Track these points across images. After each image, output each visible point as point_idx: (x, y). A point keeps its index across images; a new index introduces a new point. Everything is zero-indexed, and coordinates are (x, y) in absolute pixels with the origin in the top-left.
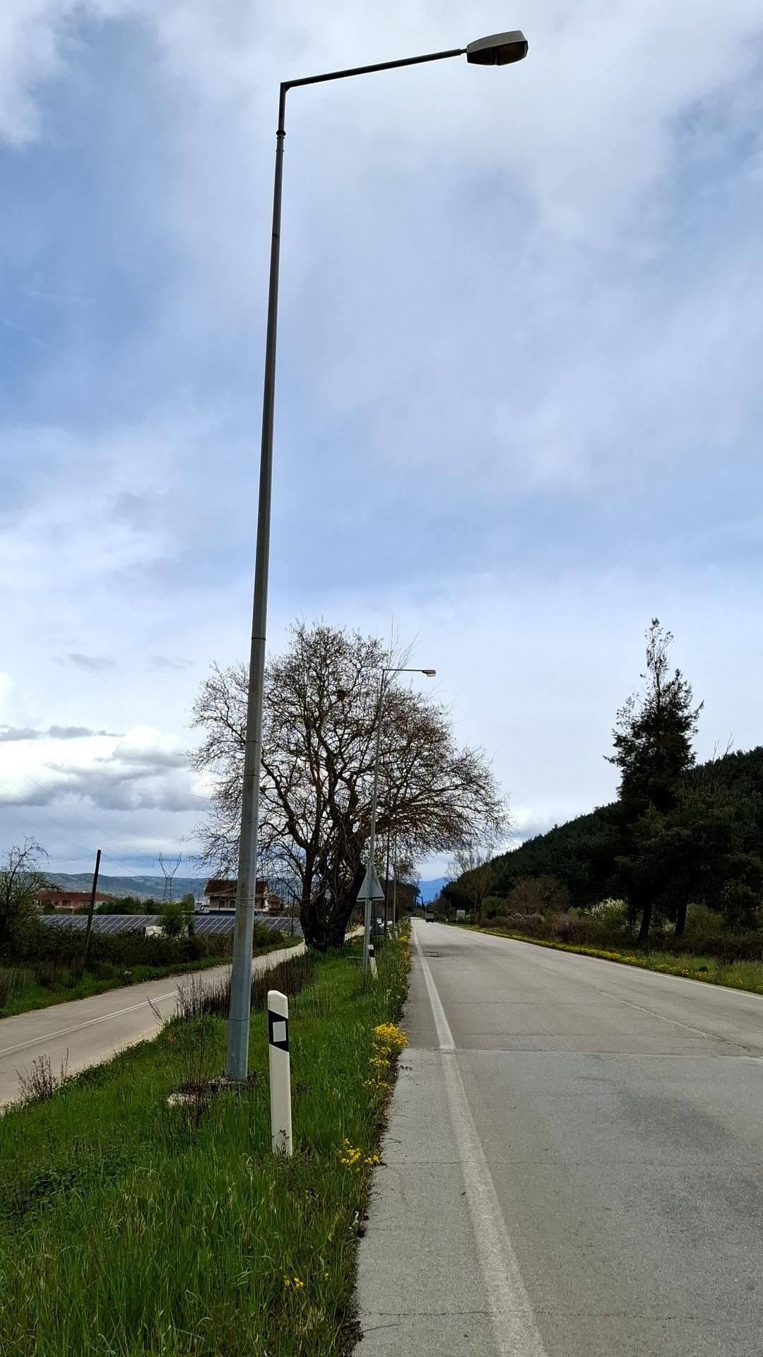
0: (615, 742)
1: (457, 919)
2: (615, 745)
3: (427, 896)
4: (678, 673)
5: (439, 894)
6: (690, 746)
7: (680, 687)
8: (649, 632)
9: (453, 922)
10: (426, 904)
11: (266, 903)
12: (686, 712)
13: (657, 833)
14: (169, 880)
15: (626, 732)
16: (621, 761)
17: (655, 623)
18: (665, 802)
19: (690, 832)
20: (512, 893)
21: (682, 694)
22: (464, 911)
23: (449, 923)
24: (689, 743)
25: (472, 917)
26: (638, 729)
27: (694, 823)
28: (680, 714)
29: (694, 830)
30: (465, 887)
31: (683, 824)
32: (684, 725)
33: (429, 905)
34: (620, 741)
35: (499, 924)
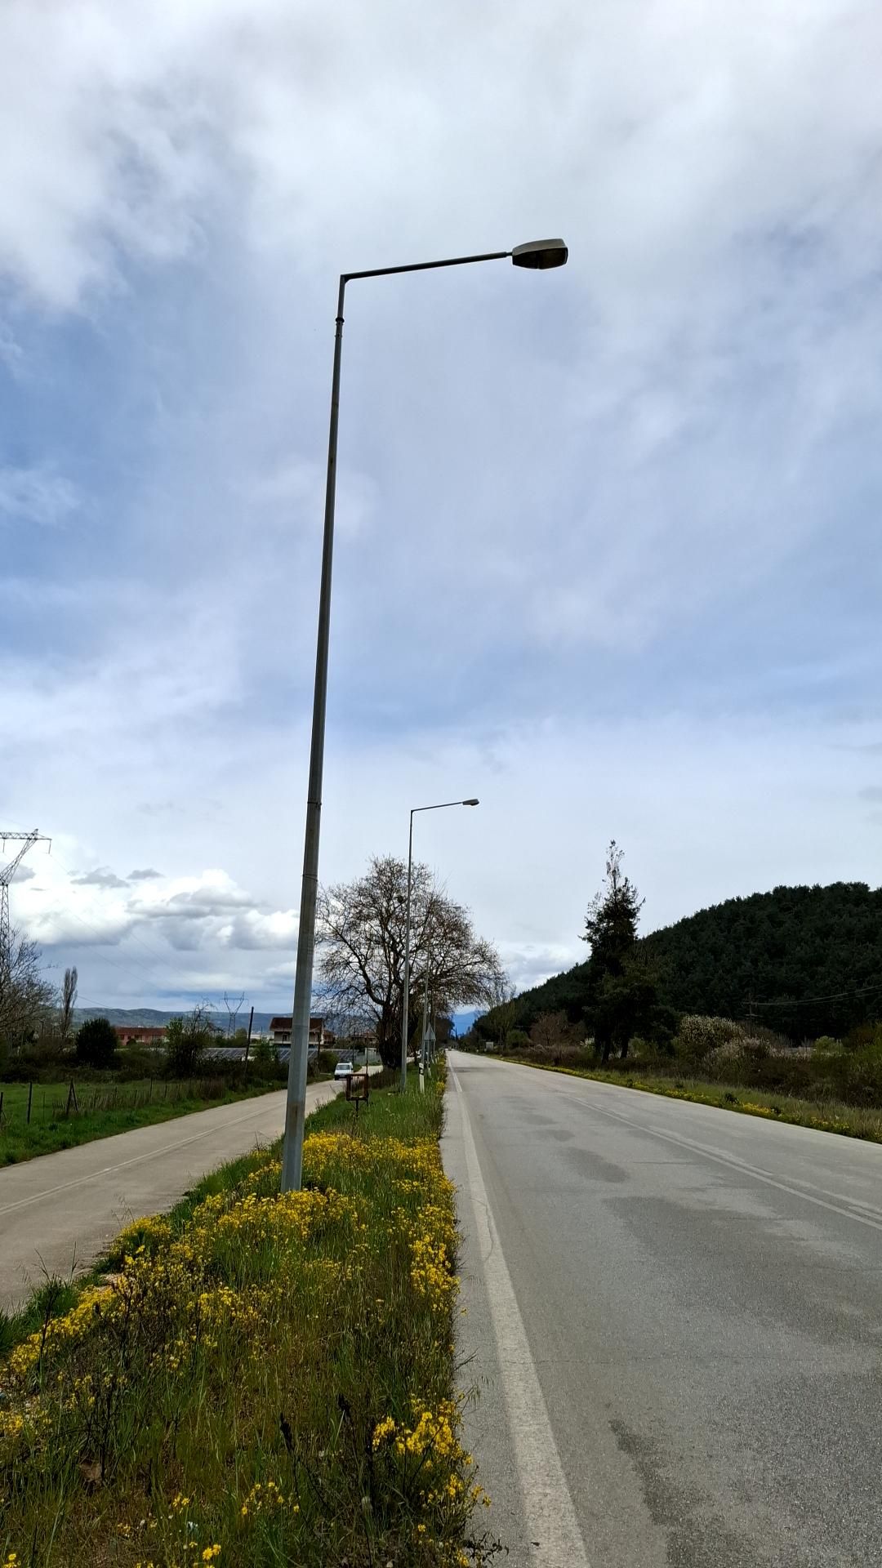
0: (587, 925)
1: (485, 1050)
2: (587, 928)
3: (461, 1029)
4: (627, 880)
5: (471, 1026)
6: (636, 929)
7: (628, 890)
8: (609, 849)
9: (482, 1053)
10: (459, 1037)
11: (322, 1038)
12: (634, 906)
13: (608, 991)
14: (233, 1015)
15: (594, 919)
16: (590, 939)
17: (613, 843)
18: (617, 970)
19: (629, 991)
20: (535, 1026)
21: (631, 894)
22: (492, 1043)
23: (479, 1054)
24: (635, 927)
25: (499, 1048)
26: (602, 917)
27: (632, 984)
28: (630, 906)
29: (631, 990)
30: (493, 1023)
31: (625, 985)
32: (632, 914)
33: (463, 1037)
34: (590, 925)
35: (517, 1054)
